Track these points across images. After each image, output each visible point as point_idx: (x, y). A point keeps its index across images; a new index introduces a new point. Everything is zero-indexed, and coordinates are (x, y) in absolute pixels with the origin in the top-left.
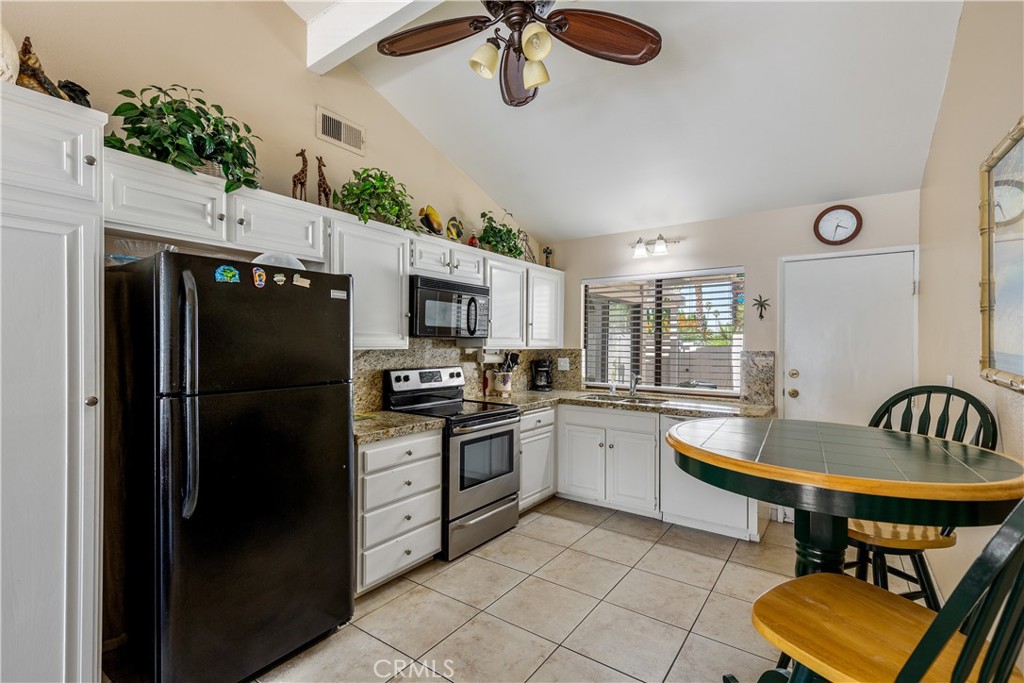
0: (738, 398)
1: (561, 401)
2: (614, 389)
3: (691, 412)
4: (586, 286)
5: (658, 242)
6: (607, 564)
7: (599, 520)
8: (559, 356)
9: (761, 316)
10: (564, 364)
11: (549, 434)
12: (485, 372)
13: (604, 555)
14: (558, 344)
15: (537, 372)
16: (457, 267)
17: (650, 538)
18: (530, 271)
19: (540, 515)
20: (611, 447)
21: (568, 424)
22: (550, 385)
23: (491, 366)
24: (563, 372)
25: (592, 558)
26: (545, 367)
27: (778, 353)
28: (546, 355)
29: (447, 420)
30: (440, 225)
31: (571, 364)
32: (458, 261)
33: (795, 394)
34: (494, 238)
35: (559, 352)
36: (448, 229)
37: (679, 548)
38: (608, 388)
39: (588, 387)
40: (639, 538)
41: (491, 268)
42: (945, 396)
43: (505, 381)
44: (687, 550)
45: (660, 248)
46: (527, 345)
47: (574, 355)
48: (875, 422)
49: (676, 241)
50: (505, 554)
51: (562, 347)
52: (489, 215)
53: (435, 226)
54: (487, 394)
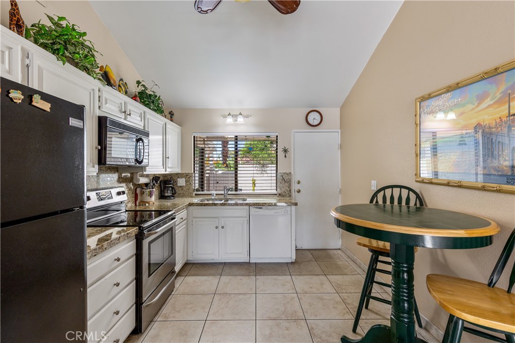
0: (276, 195)
1: (191, 205)
2: (215, 195)
3: (265, 204)
4: (194, 137)
5: (239, 116)
6: (241, 297)
7: (220, 271)
8: (178, 177)
9: (285, 156)
10: (181, 182)
11: (184, 226)
12: (136, 190)
13: (237, 292)
14: (177, 170)
15: (165, 188)
16: (130, 115)
17: (251, 274)
18: (167, 124)
19: (183, 278)
20: (223, 227)
21: (194, 218)
22: (173, 195)
23: (140, 186)
24: (181, 187)
25: (232, 296)
26: (171, 184)
27: (292, 173)
28: (169, 177)
29: (140, 227)
30: (115, 82)
31: (186, 182)
32: (130, 111)
33: (299, 191)
34: (146, 98)
35: (178, 175)
36: (119, 86)
37: (267, 275)
38: (211, 195)
39: (196, 195)
40: (247, 276)
41: (148, 119)
42: (399, 189)
43: (151, 195)
44: (271, 275)
45: (240, 119)
46: (166, 171)
47: (187, 176)
48: (371, 202)
49: (247, 117)
50: (179, 312)
51: (180, 172)
52: (143, 83)
53: (112, 82)
54: (137, 204)
